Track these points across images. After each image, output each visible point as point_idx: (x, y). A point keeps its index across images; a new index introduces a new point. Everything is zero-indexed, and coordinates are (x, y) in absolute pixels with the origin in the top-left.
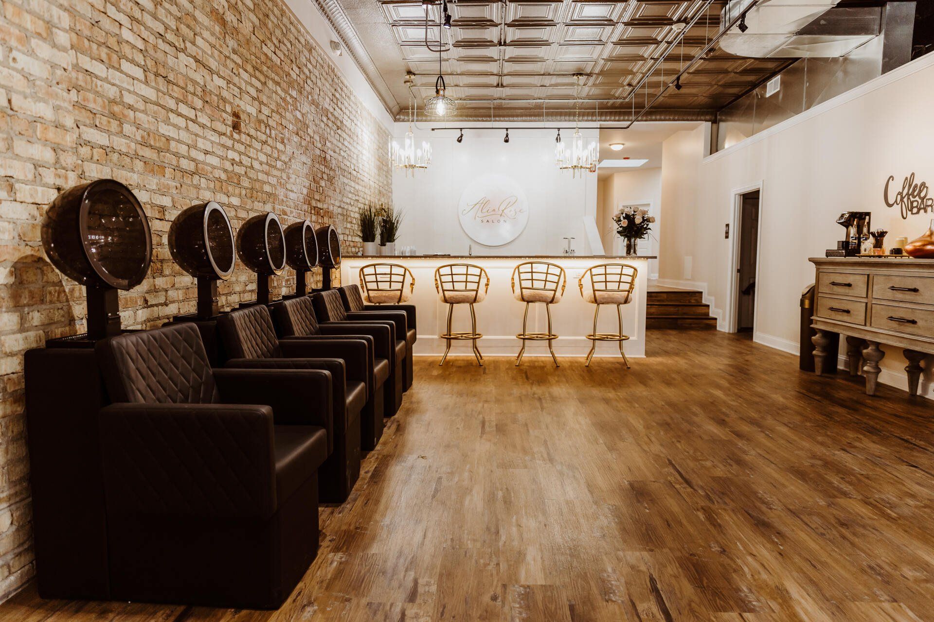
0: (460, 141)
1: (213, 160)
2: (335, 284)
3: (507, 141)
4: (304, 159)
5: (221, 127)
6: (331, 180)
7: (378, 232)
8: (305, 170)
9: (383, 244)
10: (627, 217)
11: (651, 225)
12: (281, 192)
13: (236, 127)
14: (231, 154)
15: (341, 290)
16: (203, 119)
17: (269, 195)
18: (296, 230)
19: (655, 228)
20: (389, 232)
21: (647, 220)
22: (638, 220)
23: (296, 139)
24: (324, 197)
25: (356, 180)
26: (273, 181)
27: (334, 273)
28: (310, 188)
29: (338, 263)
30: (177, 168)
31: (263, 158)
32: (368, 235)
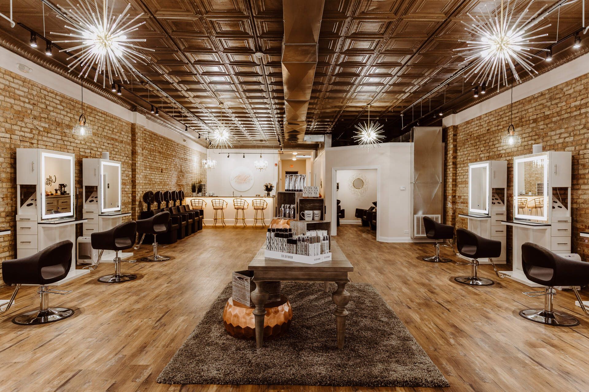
0: (228, 157)
1: (158, 180)
2: (183, 204)
3: (244, 157)
4: (176, 173)
5: (159, 173)
6: (183, 176)
7: (197, 189)
8: (176, 176)
9: (198, 193)
10: (266, 186)
11: (273, 188)
12: (170, 183)
13: (162, 172)
14: (161, 178)
15: (184, 206)
16: (157, 173)
17: (168, 184)
18: (174, 192)
19: (274, 189)
20: (200, 190)
21: (271, 187)
22: (269, 187)
23: (174, 169)
24: (181, 181)
25: (191, 173)
26: (168, 181)
27: (183, 202)
28: (177, 180)
29: (184, 199)
30: (153, 183)
31: (166, 176)
32: (194, 190)
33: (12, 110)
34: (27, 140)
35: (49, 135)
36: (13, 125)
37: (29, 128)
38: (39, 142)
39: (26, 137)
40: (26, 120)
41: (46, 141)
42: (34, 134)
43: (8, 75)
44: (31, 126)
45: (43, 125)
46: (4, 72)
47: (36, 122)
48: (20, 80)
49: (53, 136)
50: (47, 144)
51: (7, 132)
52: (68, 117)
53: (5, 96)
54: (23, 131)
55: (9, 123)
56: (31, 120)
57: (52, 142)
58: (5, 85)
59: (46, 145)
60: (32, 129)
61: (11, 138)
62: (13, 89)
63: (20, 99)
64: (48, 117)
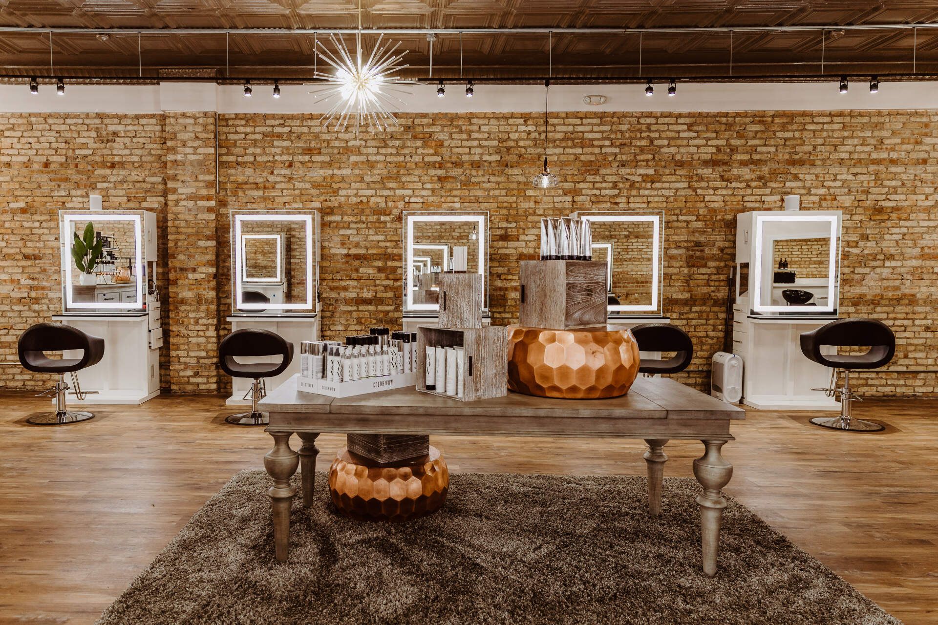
33: (577, 162)
34: (607, 199)
35: (658, 185)
36: (578, 182)
37: (611, 182)
38: (632, 199)
39: (603, 196)
40: (603, 171)
41: (648, 196)
42: (620, 189)
43: (572, 118)
44: (614, 178)
45: (642, 171)
46: (564, 116)
47: (624, 171)
48: (594, 118)
49: (667, 185)
50: (650, 199)
51: (565, 195)
52: (710, 146)
53: (564, 148)
54: (597, 189)
55: (570, 182)
56: (614, 170)
57: (663, 195)
58: (565, 132)
59: (649, 203)
60: (616, 182)
61: (574, 201)
62: (581, 134)
63: (593, 144)
64: (654, 158)
